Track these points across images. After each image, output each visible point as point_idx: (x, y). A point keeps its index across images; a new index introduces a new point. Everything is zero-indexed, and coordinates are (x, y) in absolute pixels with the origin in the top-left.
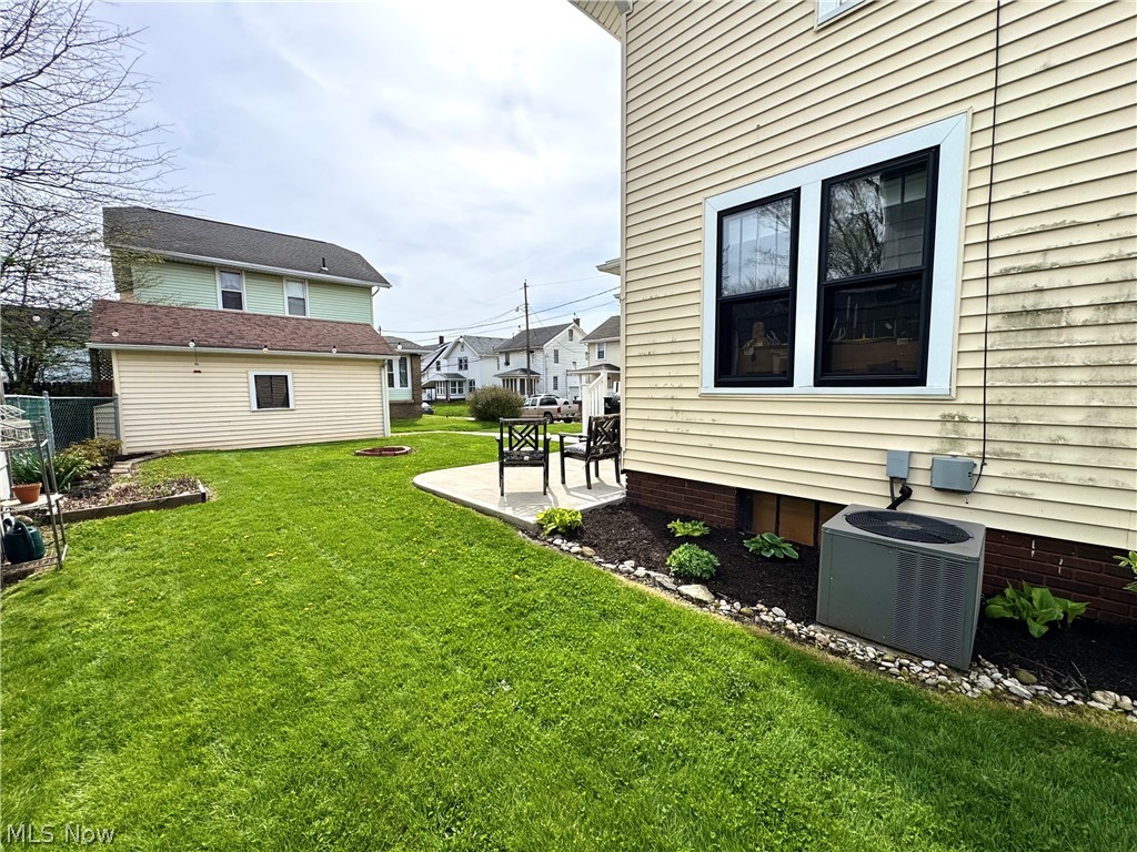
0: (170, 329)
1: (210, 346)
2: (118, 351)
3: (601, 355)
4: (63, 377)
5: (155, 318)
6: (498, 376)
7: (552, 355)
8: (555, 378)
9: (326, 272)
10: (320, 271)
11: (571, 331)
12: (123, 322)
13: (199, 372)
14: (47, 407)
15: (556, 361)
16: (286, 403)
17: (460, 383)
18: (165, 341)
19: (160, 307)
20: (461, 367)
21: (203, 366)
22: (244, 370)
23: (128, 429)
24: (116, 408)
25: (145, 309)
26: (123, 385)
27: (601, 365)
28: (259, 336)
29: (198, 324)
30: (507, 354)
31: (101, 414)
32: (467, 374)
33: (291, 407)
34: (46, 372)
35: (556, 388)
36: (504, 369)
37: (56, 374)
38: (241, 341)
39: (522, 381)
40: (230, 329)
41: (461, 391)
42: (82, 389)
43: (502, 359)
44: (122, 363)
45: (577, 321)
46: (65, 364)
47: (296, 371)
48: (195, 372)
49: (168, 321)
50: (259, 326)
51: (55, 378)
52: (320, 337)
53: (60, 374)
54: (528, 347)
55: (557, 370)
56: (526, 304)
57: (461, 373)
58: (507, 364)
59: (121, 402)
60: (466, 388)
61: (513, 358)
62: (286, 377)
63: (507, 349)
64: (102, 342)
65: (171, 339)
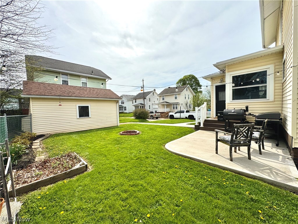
0: (50, 90)
1: (65, 96)
2: (32, 98)
3: (163, 99)
4: (10, 108)
5: (45, 87)
6: (133, 105)
7: (148, 100)
8: (149, 106)
9: (93, 75)
10: (91, 74)
11: (153, 93)
12: (34, 88)
13: (61, 105)
14: (5, 120)
15: (150, 101)
16: (88, 116)
17: (122, 108)
18: (49, 95)
19: (46, 84)
20: (122, 103)
21: (62, 103)
22: (75, 104)
23: (35, 126)
24: (31, 119)
25: (41, 84)
26: (34, 110)
27: (164, 102)
28: (79, 93)
29: (59, 89)
30: (136, 99)
31: (25, 121)
32: (124, 105)
33: (90, 116)
34: (4, 106)
35: (150, 109)
36: (135, 104)
37: (8, 107)
38: (74, 95)
39: (141, 107)
40: (70, 91)
41: (122, 110)
42: (17, 112)
43: (134, 101)
44: (33, 102)
45: (155, 90)
46: (11, 103)
47: (91, 104)
48: (60, 105)
49: (49, 88)
50: (79, 90)
51: (7, 108)
52: (98, 93)
53: (10, 107)
54: (144, 97)
55: (150, 103)
56: (143, 85)
57: (122, 105)
58: (136, 102)
59: (33, 116)
60: (123, 109)
61: (137, 101)
62: (88, 106)
63: (136, 98)
64: (27, 95)
65: (51, 94)
